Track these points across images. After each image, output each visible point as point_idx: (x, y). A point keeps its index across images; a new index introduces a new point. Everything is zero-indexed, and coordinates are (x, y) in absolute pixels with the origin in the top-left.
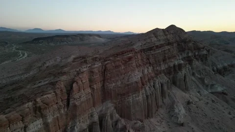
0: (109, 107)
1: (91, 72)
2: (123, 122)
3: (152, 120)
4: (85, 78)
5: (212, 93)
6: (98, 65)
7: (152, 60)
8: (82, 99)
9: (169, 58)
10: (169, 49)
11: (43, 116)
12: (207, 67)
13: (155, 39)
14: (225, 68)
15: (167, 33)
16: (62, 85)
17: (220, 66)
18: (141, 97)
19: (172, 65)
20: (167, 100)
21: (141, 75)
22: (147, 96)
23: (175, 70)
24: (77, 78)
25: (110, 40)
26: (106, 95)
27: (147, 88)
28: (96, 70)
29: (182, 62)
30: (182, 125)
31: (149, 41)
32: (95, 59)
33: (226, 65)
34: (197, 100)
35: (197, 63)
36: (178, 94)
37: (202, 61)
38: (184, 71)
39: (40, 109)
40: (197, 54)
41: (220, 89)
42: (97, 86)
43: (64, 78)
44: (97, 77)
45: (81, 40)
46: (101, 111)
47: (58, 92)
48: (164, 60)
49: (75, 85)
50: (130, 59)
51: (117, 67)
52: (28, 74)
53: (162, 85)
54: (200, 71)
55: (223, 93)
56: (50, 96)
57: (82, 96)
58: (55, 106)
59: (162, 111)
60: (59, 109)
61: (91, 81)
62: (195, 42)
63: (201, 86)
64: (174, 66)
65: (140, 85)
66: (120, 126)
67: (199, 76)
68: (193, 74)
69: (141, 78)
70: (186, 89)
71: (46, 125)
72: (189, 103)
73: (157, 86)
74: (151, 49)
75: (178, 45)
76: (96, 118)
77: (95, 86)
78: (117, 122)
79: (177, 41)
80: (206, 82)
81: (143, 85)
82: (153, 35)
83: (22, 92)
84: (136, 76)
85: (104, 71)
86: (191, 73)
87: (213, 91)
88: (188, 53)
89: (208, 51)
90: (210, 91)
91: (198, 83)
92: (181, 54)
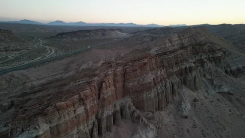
0: (128, 101)
1: (115, 75)
2: (138, 112)
3: (161, 112)
4: (111, 78)
5: (219, 93)
6: (120, 69)
7: (165, 64)
8: (109, 94)
9: (182, 62)
10: (182, 54)
11: (84, 104)
12: (219, 69)
13: (170, 45)
14: (239, 70)
15: (182, 38)
16: (95, 84)
17: (234, 68)
18: (152, 95)
19: (183, 67)
20: (177, 98)
21: (154, 76)
22: (158, 94)
23: (186, 72)
24: (105, 79)
25: (131, 35)
26: (126, 92)
27: (159, 88)
28: (118, 73)
29: (193, 65)
30: (186, 117)
31: (163, 46)
32: (118, 64)
33: (240, 66)
34: (203, 98)
35: (209, 65)
36: (187, 93)
37: (216, 63)
38: (194, 73)
39: (82, 99)
40: (211, 56)
41: (226, 90)
42: (120, 85)
43: (96, 78)
44: (119, 78)
45: (103, 34)
46: (122, 103)
47: (93, 89)
48: (177, 63)
49: (104, 84)
50: (145, 64)
51: (134, 71)
52: (68, 74)
53: (173, 85)
54: (211, 72)
55: (229, 93)
56: (88, 91)
57: (108, 92)
58: (91, 98)
59: (171, 106)
60: (93, 100)
61: (114, 81)
62: (212, 43)
63: (210, 86)
64: (186, 68)
65: (153, 85)
66: (135, 115)
67: (210, 78)
68: (204, 76)
69: (154, 79)
70: (195, 89)
71: (86, 110)
72: (195, 100)
73: (168, 85)
74: (165, 54)
75: (193, 48)
76: (118, 108)
77: (118, 85)
78: (133, 112)
79: (192, 45)
80: (215, 82)
81: (155, 84)
82: (168, 41)
83: (67, 87)
84: (150, 78)
85: (125, 74)
86: (202, 74)
87: (220, 91)
88: (201, 56)
89: (225, 53)
90: (217, 91)
91: (207, 83)
92: (195, 57)
